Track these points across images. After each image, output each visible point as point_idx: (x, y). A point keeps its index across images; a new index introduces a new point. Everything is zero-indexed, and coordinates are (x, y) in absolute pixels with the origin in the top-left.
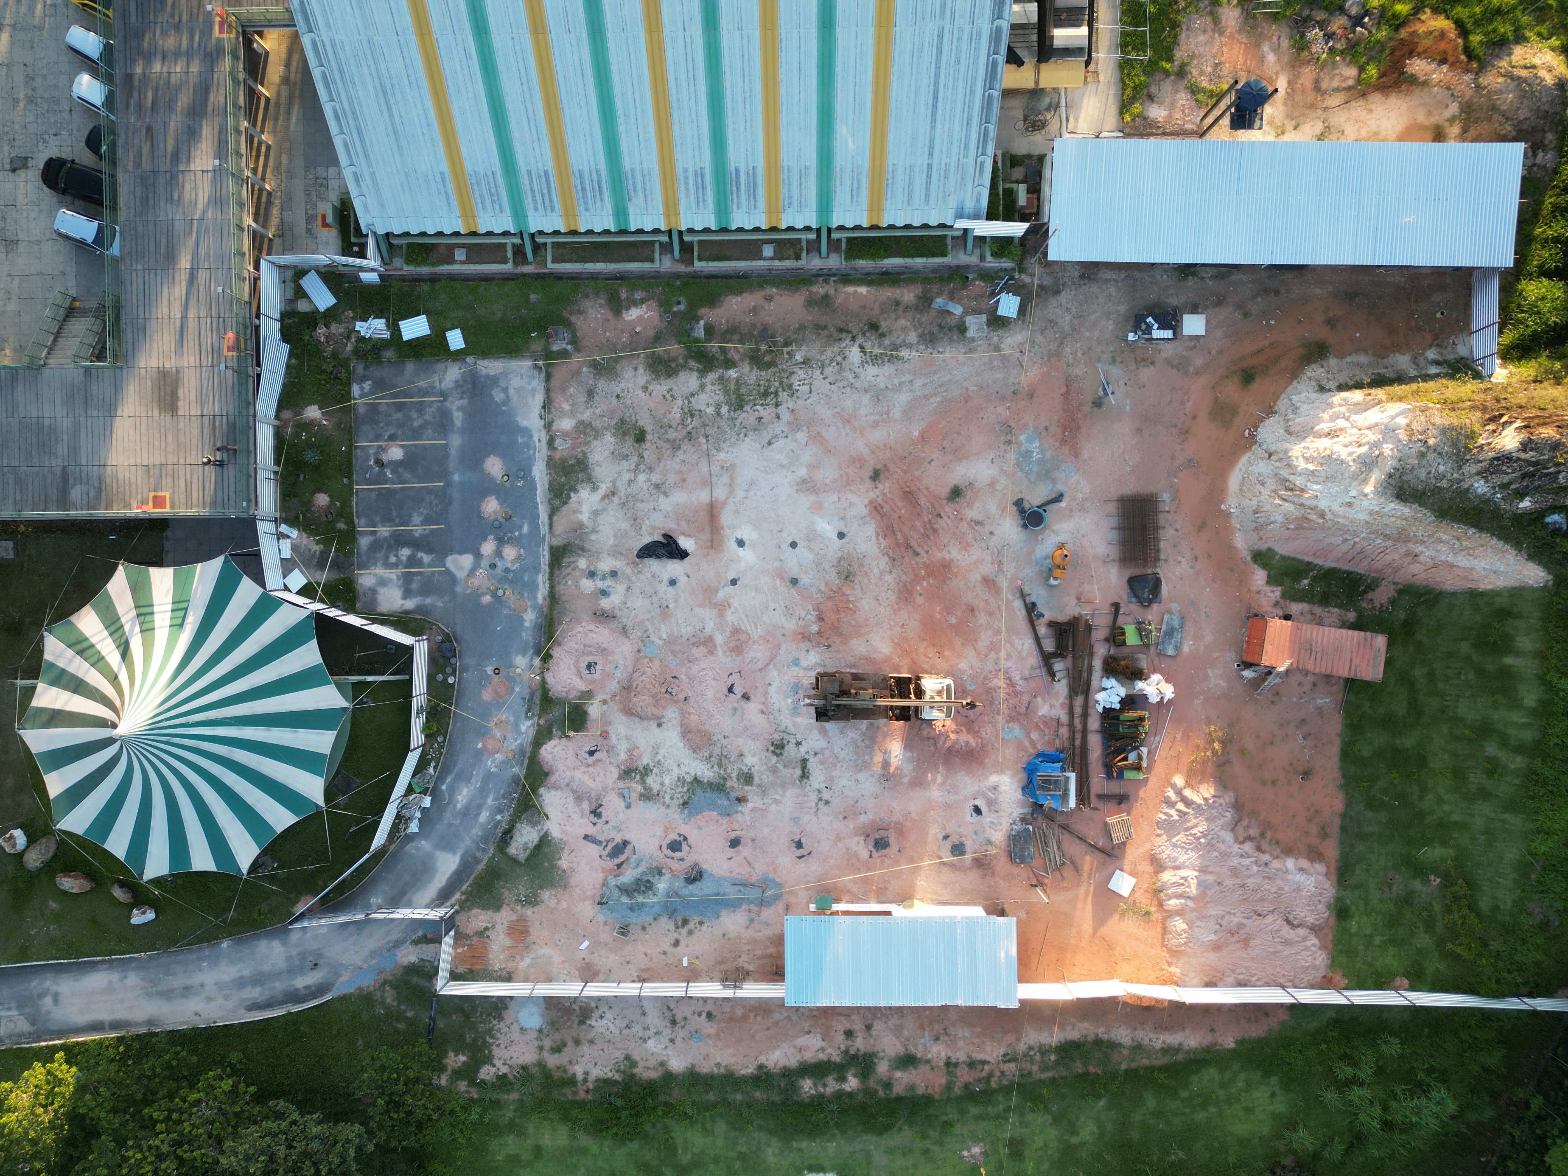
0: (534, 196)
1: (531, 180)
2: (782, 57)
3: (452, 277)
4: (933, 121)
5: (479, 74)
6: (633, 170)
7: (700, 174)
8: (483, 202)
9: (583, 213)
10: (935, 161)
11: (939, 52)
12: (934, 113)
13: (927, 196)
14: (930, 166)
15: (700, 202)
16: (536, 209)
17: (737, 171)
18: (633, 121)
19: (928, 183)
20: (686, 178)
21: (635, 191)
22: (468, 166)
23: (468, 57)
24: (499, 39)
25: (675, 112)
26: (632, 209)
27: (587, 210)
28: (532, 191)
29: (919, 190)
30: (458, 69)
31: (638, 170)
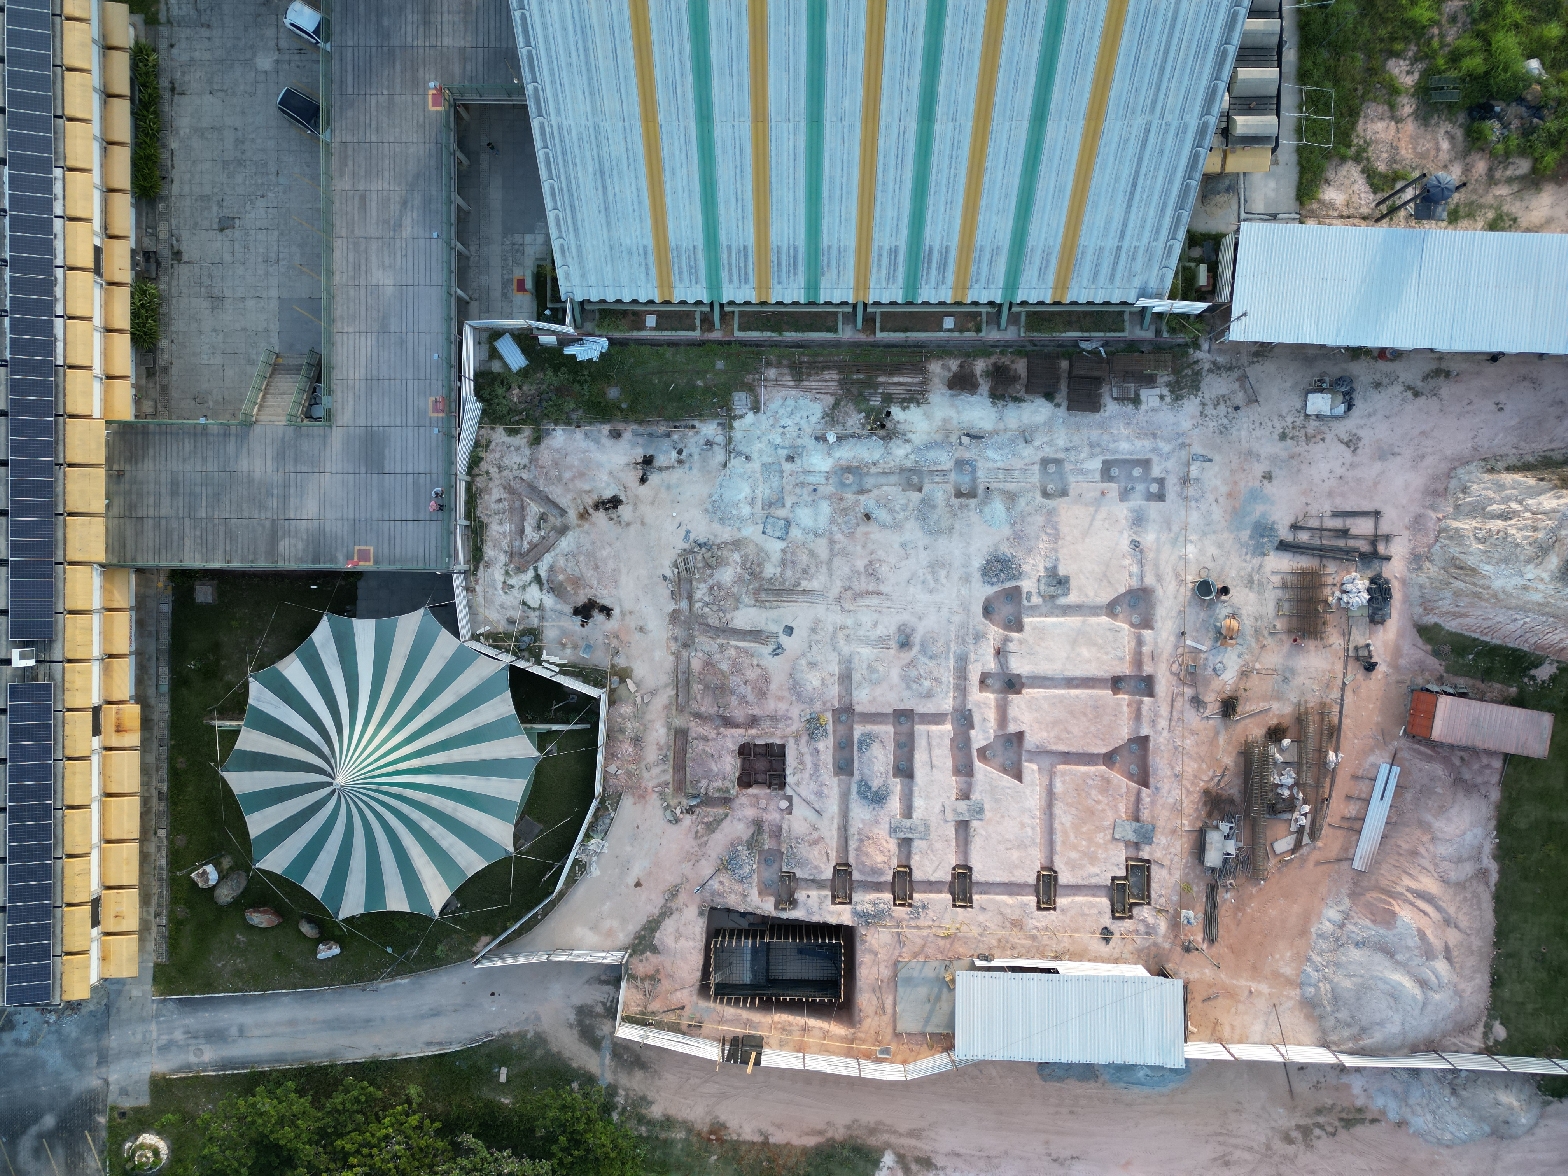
0: (730, 269)
1: (730, 255)
2: (991, 147)
3: (640, 342)
4: (1129, 207)
5: (695, 158)
6: (829, 247)
7: (894, 251)
8: (680, 273)
9: (777, 286)
10: (1126, 244)
11: (1144, 144)
12: (1131, 200)
13: (1112, 277)
14: (1119, 248)
15: (891, 277)
16: (731, 281)
17: (931, 249)
18: (837, 202)
19: (1115, 264)
20: (880, 255)
21: (829, 265)
22: (672, 241)
23: (687, 141)
24: (721, 127)
25: (879, 195)
26: (823, 283)
27: (779, 283)
28: (729, 264)
29: (1105, 270)
30: (677, 153)
31: (835, 246)
